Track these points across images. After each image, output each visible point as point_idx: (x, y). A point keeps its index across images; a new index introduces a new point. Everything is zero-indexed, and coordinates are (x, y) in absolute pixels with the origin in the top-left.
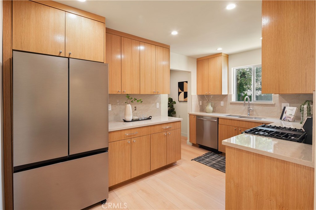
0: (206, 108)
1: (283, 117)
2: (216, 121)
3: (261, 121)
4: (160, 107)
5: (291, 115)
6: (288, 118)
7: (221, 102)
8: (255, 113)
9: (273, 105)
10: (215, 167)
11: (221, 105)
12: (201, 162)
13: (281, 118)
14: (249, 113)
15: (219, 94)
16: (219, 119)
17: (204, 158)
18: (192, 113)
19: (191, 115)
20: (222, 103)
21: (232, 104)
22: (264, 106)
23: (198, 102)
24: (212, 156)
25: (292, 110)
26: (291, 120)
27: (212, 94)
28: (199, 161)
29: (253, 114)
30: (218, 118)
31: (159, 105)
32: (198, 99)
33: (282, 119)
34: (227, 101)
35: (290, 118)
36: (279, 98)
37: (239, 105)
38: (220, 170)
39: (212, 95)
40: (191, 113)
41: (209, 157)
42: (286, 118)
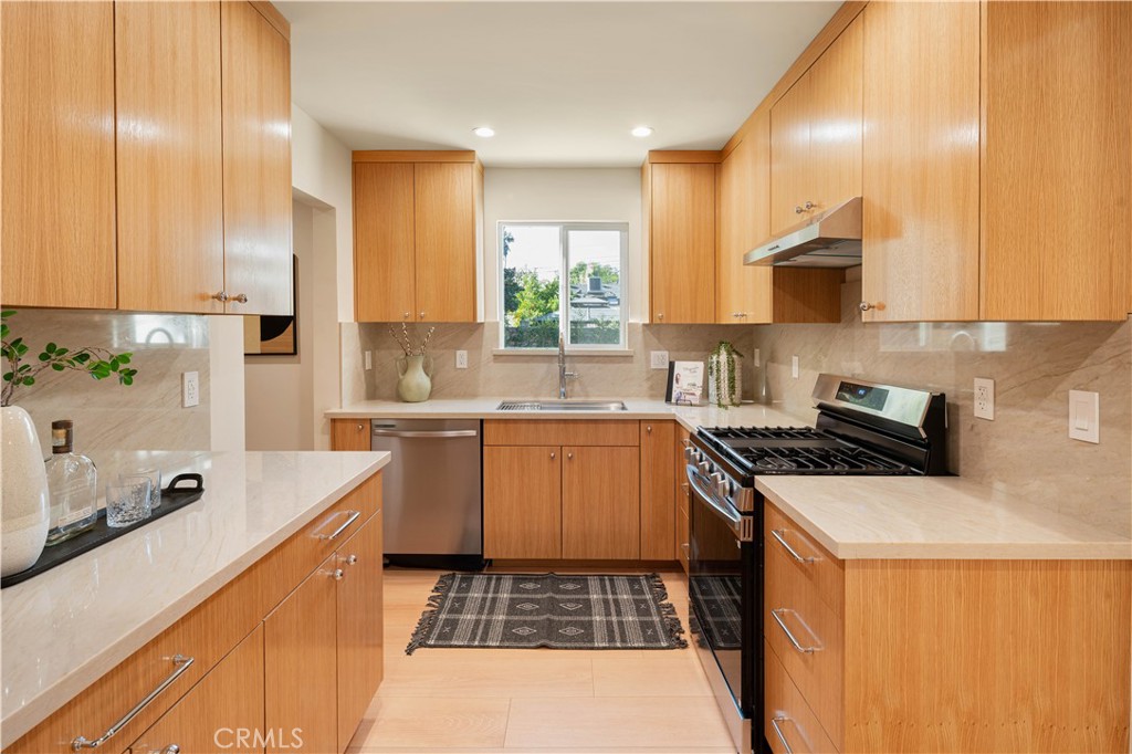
0: (404, 383)
1: (674, 395)
2: (473, 433)
3: (609, 414)
4: (205, 398)
5: (694, 385)
6: (688, 397)
7: (458, 352)
8: (577, 387)
9: (626, 358)
10: (521, 638)
11: (458, 366)
12: (454, 643)
13: (668, 399)
14: (563, 390)
15: (465, 320)
16: (485, 425)
17: (453, 616)
18: (344, 411)
19: (343, 420)
20: (462, 358)
21: (498, 357)
22: (605, 362)
23: (361, 356)
24: (467, 590)
25: (693, 371)
26: (697, 402)
27: (432, 320)
28: (445, 641)
29: (571, 390)
30: (482, 421)
31: (201, 385)
32: (359, 345)
33: (673, 401)
34: (479, 347)
35: (693, 394)
36: (644, 336)
37: (527, 362)
38: (553, 644)
39: (433, 324)
40: (335, 410)
41: (461, 601)
42: (682, 398)
